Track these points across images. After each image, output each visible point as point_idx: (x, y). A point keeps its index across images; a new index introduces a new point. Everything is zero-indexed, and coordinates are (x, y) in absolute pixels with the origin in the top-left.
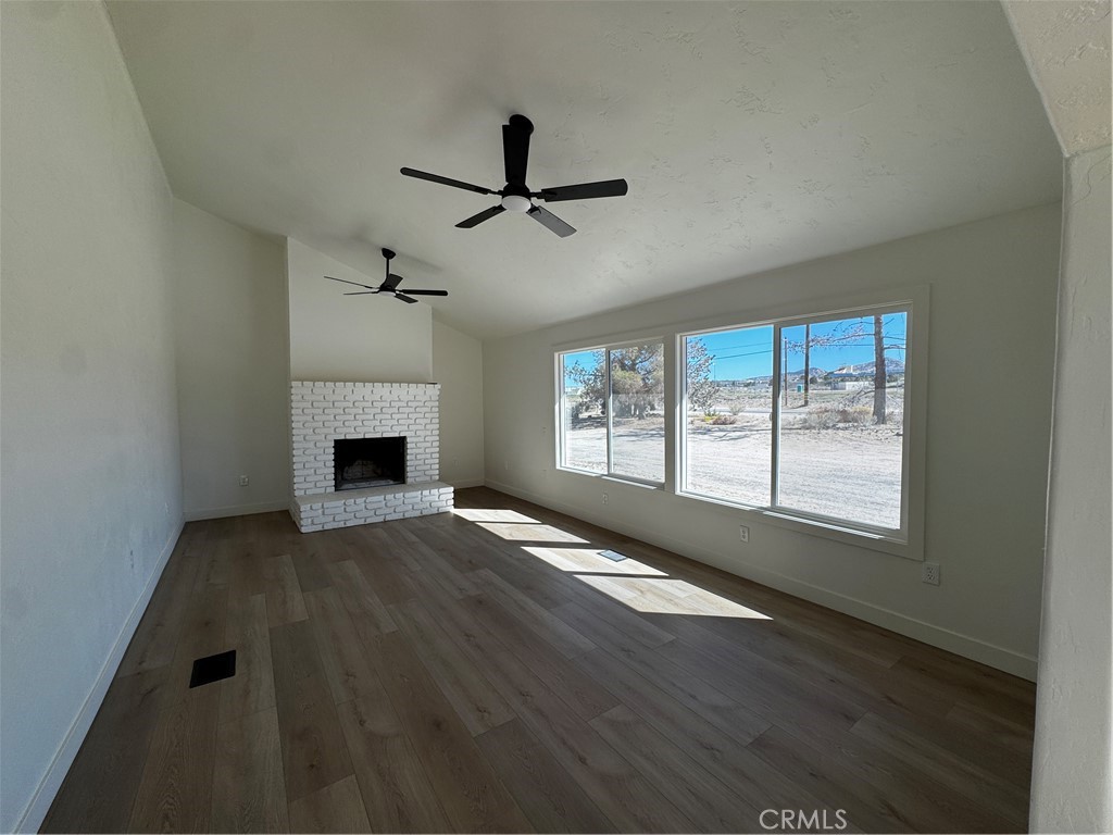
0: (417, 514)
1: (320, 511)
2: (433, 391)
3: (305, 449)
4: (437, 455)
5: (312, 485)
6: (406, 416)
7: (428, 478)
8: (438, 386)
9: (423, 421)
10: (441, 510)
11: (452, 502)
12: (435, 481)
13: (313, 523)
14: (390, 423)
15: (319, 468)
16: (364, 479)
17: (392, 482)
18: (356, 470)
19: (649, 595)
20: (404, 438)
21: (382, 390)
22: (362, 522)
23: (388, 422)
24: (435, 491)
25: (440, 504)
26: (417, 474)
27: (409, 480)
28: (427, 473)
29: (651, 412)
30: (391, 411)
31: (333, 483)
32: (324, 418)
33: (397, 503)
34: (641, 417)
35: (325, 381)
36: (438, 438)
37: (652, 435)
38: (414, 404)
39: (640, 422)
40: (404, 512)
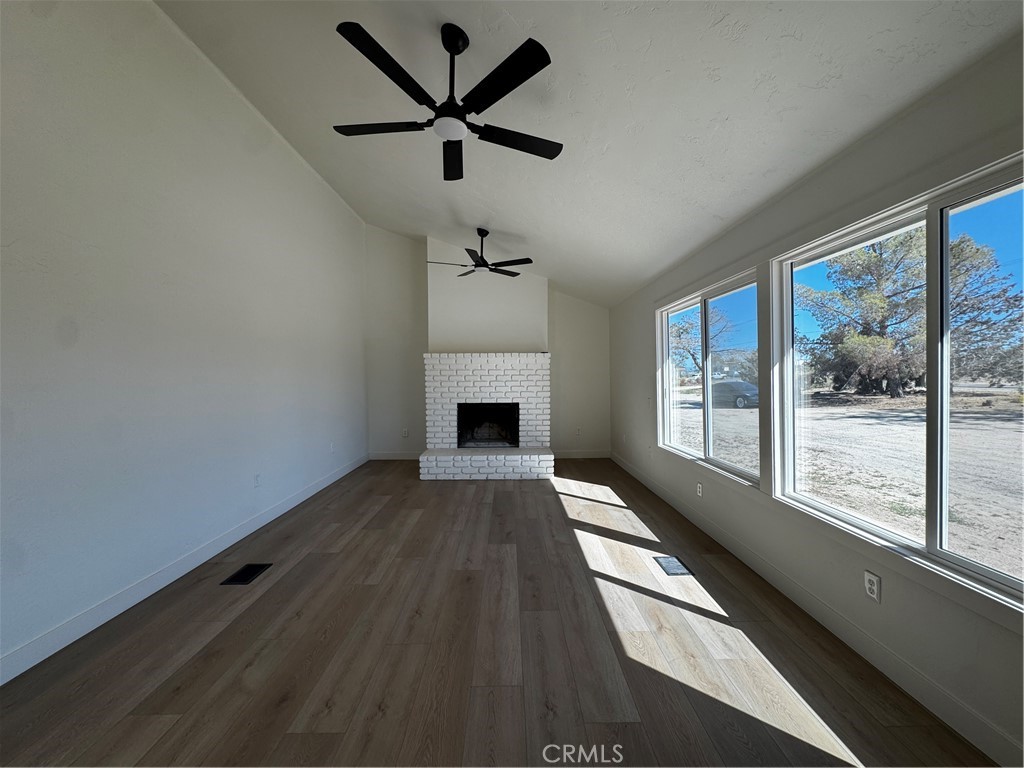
0: (518, 477)
1: (434, 463)
2: (544, 360)
3: (435, 410)
4: (549, 423)
5: (440, 441)
6: (518, 383)
7: (539, 444)
8: (549, 355)
9: (535, 389)
10: (541, 477)
11: (552, 470)
12: (546, 447)
13: (428, 473)
14: (504, 389)
15: (446, 427)
16: (489, 440)
17: (508, 445)
18: (483, 431)
19: (667, 638)
20: (518, 404)
21: (496, 359)
22: (467, 477)
23: (502, 389)
24: (535, 457)
25: (539, 470)
26: (528, 439)
27: (520, 444)
28: (538, 439)
29: (918, 389)
30: (505, 378)
31: (456, 440)
32: (449, 384)
33: (498, 464)
34: (894, 395)
35: (448, 353)
36: (549, 406)
37: (906, 419)
38: (526, 373)
39: (892, 401)
40: (505, 474)
